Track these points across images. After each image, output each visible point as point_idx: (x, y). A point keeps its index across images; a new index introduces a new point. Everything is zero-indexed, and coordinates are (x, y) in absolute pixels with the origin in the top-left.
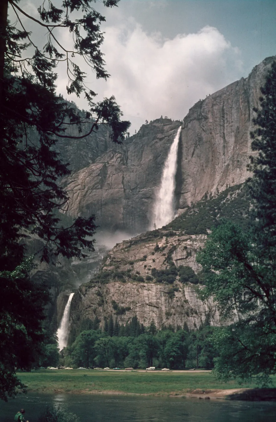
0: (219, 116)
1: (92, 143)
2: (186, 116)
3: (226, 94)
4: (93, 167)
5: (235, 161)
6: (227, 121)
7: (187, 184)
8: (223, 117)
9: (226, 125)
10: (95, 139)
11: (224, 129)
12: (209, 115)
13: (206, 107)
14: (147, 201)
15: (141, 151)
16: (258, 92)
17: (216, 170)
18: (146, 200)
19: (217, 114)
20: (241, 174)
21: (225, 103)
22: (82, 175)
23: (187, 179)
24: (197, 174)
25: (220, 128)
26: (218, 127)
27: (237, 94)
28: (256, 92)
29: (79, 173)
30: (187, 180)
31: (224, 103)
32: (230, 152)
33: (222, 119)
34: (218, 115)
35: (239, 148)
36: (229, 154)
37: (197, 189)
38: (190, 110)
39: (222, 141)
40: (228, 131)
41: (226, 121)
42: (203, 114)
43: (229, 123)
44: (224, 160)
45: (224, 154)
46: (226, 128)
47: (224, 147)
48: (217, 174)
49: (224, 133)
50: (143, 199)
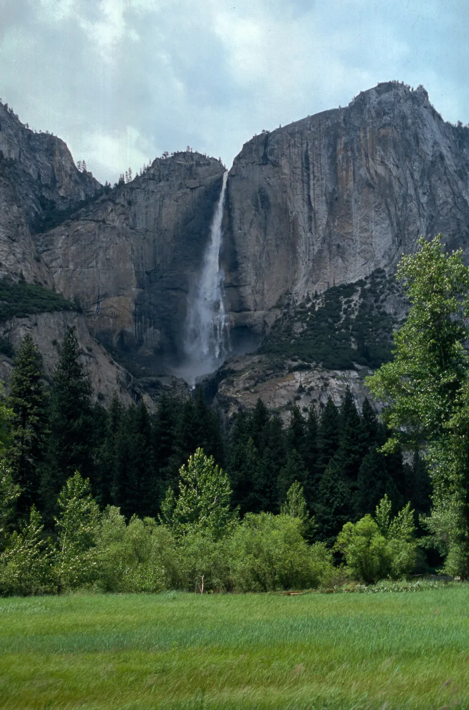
0: (300, 166)
1: (31, 171)
2: (239, 156)
3: (310, 130)
4: (79, 228)
5: (334, 245)
6: (314, 176)
7: (245, 272)
8: (308, 168)
9: (312, 182)
10: (35, 165)
11: (309, 189)
12: (283, 161)
13: (276, 147)
14: (175, 294)
15: (158, 207)
16: (368, 137)
17: (299, 255)
18: (173, 293)
19: (296, 163)
20: (346, 268)
21: (309, 147)
22: (61, 241)
23: (243, 263)
24: (260, 257)
25: (301, 185)
26: (298, 184)
27: (328, 133)
28: (366, 136)
29: (53, 235)
30: (243, 265)
31: (307, 146)
32: (321, 228)
33: (306, 172)
34: (299, 164)
35: (338, 225)
36: (321, 233)
37: (265, 283)
38: (245, 145)
39: (306, 208)
40: (316, 192)
41: (312, 176)
42: (270, 158)
43: (318, 180)
44: (310, 239)
45: (310, 230)
46: (312, 187)
47: (310, 218)
48: (301, 263)
49: (309, 196)
50: (170, 291)
